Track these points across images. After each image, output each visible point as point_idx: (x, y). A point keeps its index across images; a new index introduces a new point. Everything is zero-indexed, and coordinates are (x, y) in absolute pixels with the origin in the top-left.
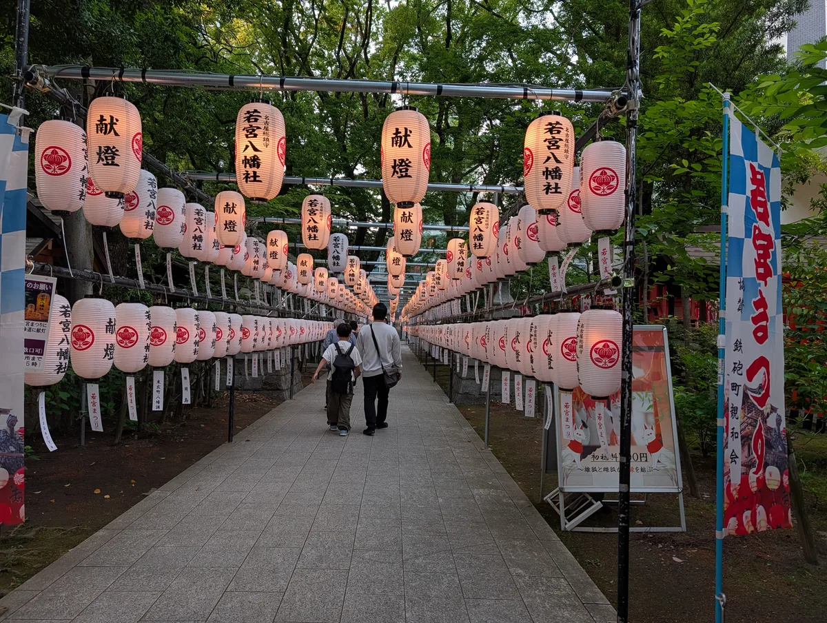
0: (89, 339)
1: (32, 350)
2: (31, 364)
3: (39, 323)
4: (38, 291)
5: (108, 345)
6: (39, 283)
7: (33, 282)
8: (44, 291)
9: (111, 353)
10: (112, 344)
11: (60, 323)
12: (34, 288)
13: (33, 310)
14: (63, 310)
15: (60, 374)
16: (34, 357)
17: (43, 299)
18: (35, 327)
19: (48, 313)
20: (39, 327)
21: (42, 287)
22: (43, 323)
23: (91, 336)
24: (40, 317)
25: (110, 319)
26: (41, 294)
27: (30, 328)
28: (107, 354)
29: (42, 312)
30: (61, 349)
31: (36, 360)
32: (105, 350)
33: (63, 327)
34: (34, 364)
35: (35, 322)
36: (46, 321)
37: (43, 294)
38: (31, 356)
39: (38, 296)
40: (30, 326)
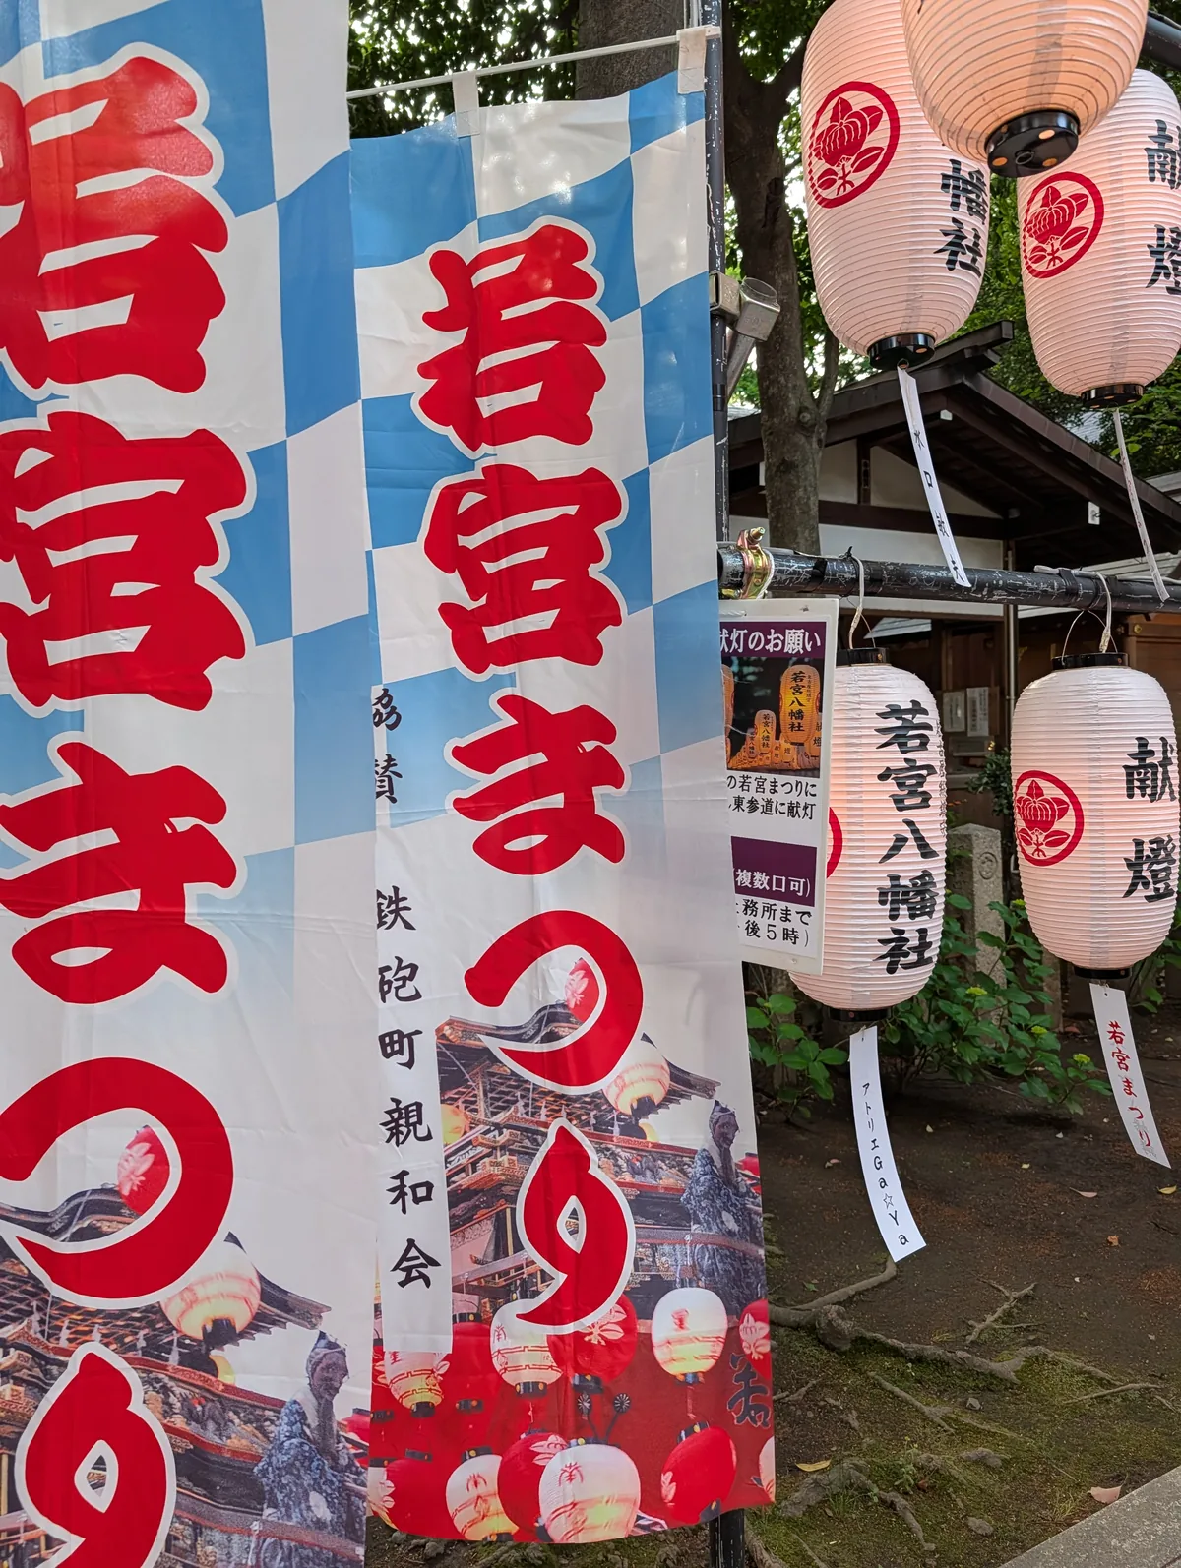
0: (1066, 824)
1: (779, 884)
2: (780, 935)
3: (793, 779)
4: (781, 661)
5: (1138, 843)
6: (781, 627)
7: (765, 627)
8: (800, 659)
9: (1155, 874)
10: (1158, 841)
11: (882, 777)
12: (770, 648)
13: (772, 734)
14: (893, 722)
15: (900, 972)
16: (787, 912)
17: (797, 690)
18: (782, 797)
19: (818, 741)
20: (794, 797)
21: (794, 642)
22: (804, 780)
23: (1071, 812)
24: (793, 757)
25: (1142, 743)
26: (793, 669)
27: (769, 802)
28: (1138, 880)
29: (799, 736)
30: (894, 878)
31: (795, 922)
32: (1130, 865)
33: (895, 789)
34: (790, 935)
35: (781, 779)
36: (814, 771)
37: (798, 668)
38: (780, 905)
39: (783, 679)
40: (767, 795)
